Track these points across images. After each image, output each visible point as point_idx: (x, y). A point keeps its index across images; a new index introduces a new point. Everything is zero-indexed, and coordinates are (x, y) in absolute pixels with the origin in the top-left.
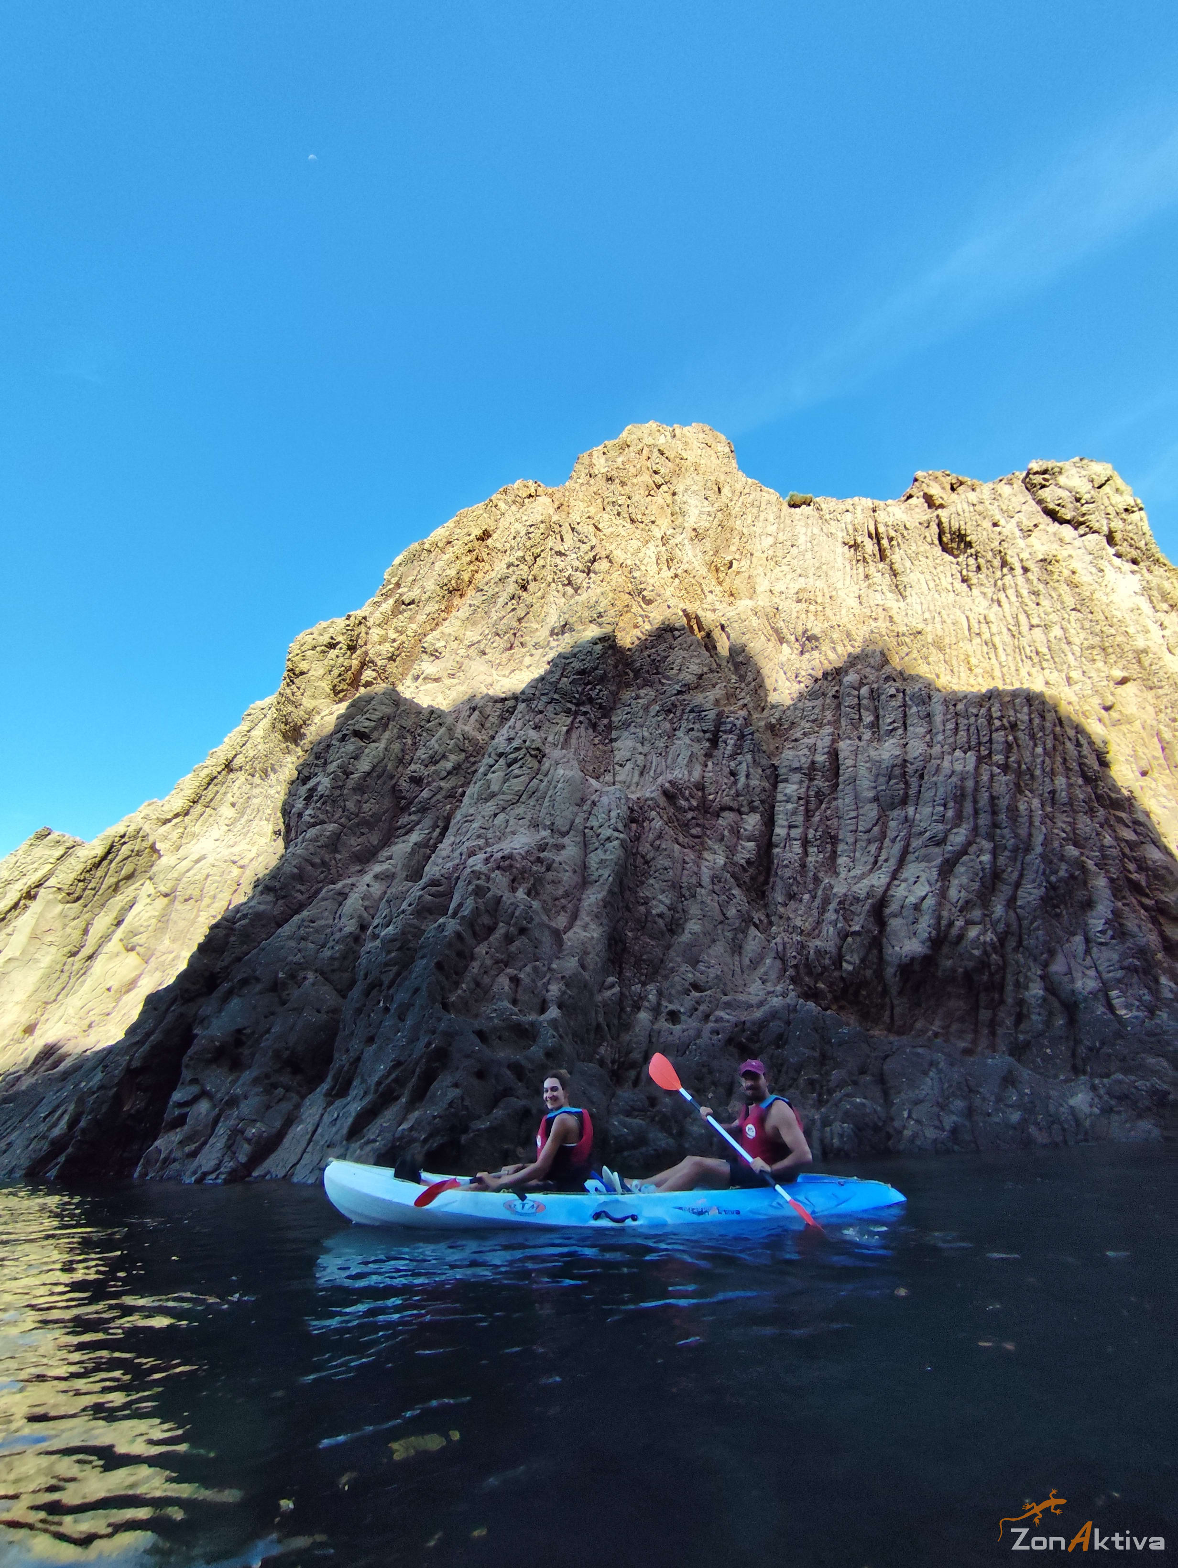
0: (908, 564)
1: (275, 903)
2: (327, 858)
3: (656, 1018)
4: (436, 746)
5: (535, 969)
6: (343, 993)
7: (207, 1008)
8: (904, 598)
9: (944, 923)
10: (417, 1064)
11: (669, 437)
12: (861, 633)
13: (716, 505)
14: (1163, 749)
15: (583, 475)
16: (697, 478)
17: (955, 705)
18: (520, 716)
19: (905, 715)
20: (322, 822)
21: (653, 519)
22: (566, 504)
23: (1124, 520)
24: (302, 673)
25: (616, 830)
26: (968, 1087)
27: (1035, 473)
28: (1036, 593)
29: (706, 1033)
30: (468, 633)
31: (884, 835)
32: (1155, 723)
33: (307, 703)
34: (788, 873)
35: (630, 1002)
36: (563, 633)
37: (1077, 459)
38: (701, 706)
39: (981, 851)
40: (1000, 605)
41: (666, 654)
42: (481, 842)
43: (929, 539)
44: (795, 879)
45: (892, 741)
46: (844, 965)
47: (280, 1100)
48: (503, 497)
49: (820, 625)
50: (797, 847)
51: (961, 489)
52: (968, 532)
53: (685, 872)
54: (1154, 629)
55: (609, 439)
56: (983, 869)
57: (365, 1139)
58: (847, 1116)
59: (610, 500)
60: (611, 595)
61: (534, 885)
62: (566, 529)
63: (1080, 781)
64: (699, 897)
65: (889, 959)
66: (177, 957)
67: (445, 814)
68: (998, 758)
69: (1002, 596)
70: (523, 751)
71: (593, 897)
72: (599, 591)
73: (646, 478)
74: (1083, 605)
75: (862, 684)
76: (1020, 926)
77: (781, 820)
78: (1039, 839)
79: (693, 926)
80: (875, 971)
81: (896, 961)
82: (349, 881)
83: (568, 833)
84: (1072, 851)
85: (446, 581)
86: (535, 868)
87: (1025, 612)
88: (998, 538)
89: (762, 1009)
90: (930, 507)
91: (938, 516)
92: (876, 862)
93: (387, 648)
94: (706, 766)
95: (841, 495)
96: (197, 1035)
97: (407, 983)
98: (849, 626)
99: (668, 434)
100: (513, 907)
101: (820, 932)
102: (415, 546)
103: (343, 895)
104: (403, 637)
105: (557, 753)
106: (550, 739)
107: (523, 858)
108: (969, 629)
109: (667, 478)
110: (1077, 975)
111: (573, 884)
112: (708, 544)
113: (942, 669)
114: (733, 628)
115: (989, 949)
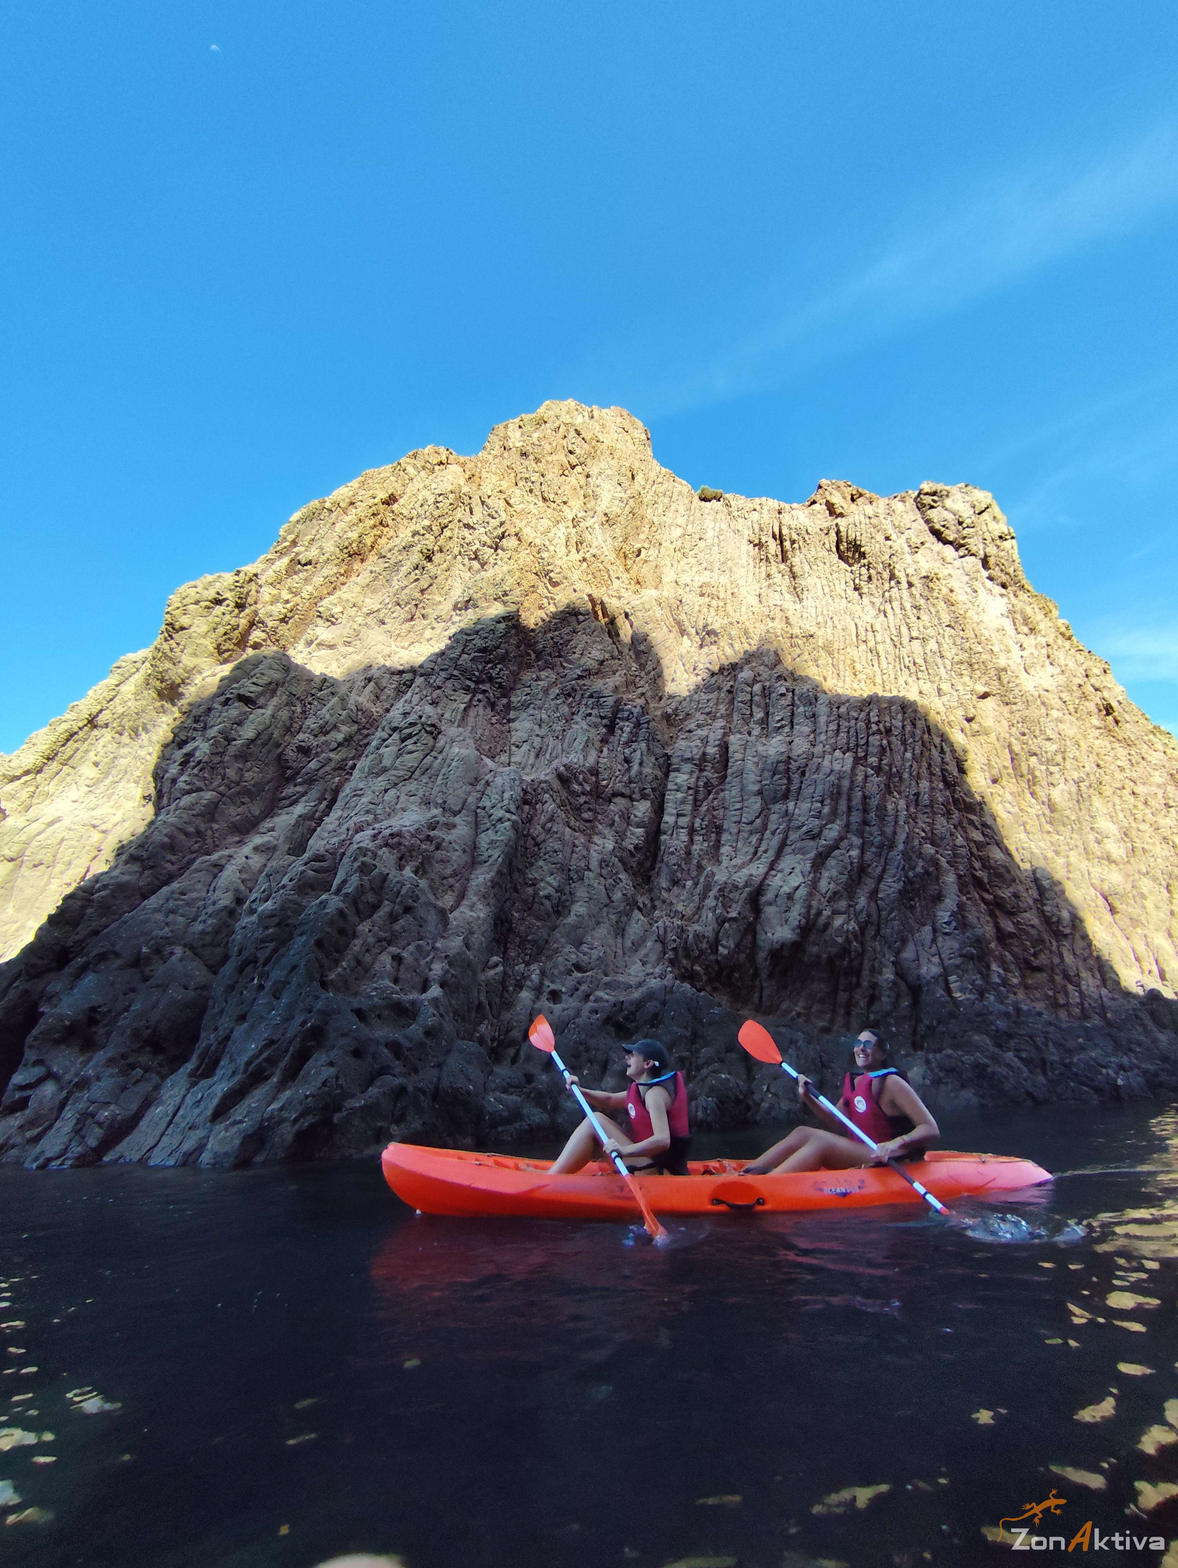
0: (807, 568)
1: (141, 874)
2: (202, 827)
3: (537, 998)
4: (328, 716)
5: (419, 948)
6: (214, 969)
7: (56, 984)
8: (801, 600)
9: (813, 912)
10: (290, 1042)
11: (587, 417)
12: (758, 631)
13: (629, 492)
14: (1012, 759)
15: (497, 447)
16: (611, 462)
17: (838, 708)
18: (417, 690)
19: (793, 714)
20: (199, 790)
21: (565, 499)
22: (477, 475)
23: (998, 547)
24: (183, 628)
25: (508, 811)
26: (821, 1062)
27: (927, 494)
28: (917, 608)
29: (585, 1013)
30: (367, 600)
31: (765, 827)
32: (1007, 735)
33: (187, 660)
34: (673, 860)
35: (513, 981)
36: (466, 609)
37: (962, 485)
38: (600, 692)
39: (851, 845)
40: (886, 616)
41: (569, 638)
42: (370, 817)
43: (827, 546)
44: (679, 866)
45: (779, 738)
46: (720, 948)
47: (138, 1081)
48: (412, 461)
49: (720, 621)
50: (684, 836)
51: (860, 501)
52: (863, 543)
53: (575, 855)
54: (1015, 648)
55: (527, 412)
56: (852, 863)
57: (232, 1120)
58: (712, 1091)
59: (523, 475)
60: (517, 574)
61: (422, 863)
62: (476, 501)
63: (941, 785)
64: (586, 881)
65: (761, 944)
66: (22, 927)
67: (334, 786)
68: (873, 760)
69: (888, 607)
70: (419, 727)
71: (481, 877)
72: (506, 568)
73: (561, 457)
74: (957, 623)
75: (755, 681)
76: (879, 916)
77: (670, 809)
78: (901, 837)
79: (579, 908)
80: (748, 955)
81: (767, 946)
82: (226, 852)
83: (460, 812)
84: (929, 849)
85: (346, 544)
86: (424, 847)
87: (907, 624)
88: (889, 552)
89: (640, 990)
90: (831, 514)
91: (837, 525)
92: (756, 853)
93: (279, 609)
94: (602, 752)
95: (750, 494)
96: (43, 1013)
97: (284, 960)
98: (747, 623)
99: (586, 414)
100: (399, 886)
101: (700, 917)
102: (315, 503)
103: (219, 867)
104: (297, 599)
105: (452, 731)
106: (447, 715)
107: (413, 836)
108: (857, 636)
109: (582, 460)
110: (923, 961)
111: (462, 863)
112: (618, 530)
113: (829, 672)
114: (637, 617)
115: (851, 936)
